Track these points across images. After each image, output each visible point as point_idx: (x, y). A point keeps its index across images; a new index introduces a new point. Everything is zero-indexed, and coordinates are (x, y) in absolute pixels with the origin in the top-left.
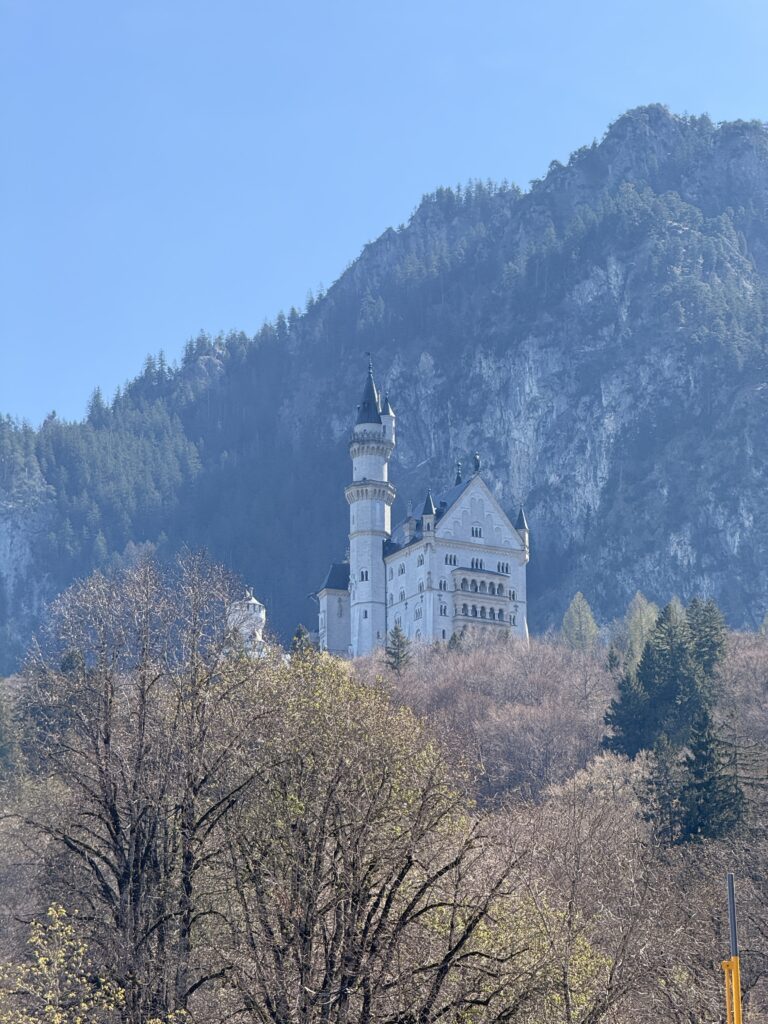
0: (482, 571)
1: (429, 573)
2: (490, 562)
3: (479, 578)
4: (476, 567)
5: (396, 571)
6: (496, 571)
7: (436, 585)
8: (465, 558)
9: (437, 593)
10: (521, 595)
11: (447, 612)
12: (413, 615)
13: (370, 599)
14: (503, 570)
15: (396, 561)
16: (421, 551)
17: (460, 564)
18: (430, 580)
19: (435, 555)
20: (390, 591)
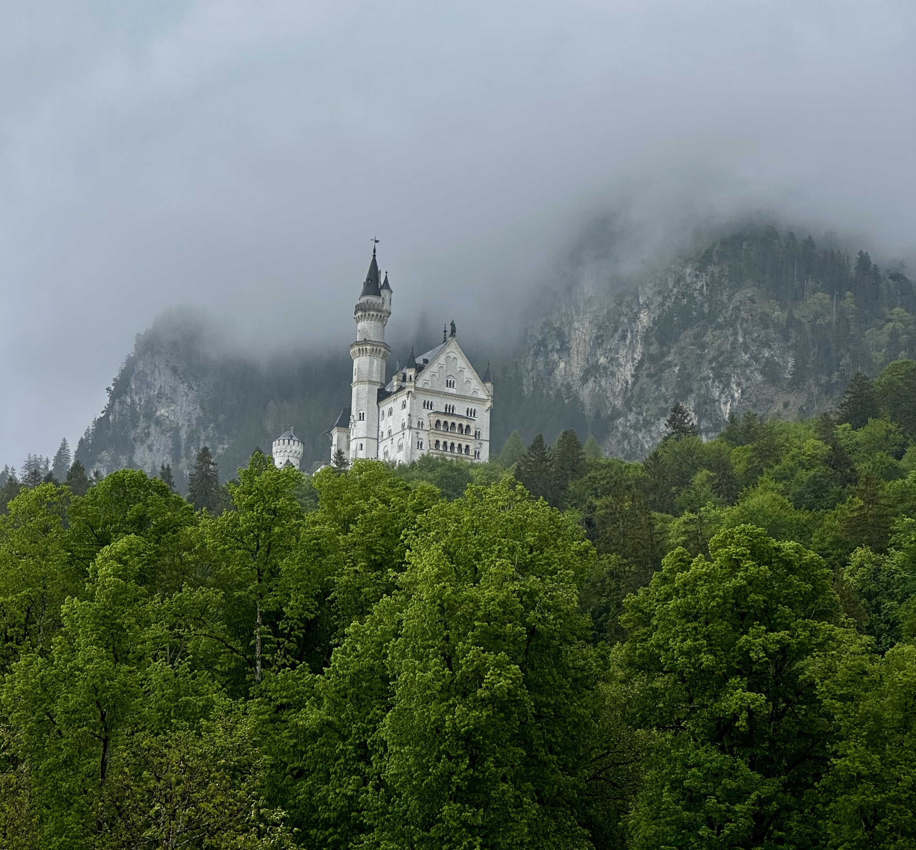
0: (453, 415)
1: (410, 415)
2: (461, 409)
3: (450, 420)
4: (449, 412)
5: (386, 413)
6: (465, 415)
7: (415, 425)
8: (440, 405)
9: (416, 431)
10: (485, 435)
11: (423, 445)
12: (396, 448)
13: (365, 435)
14: (471, 413)
15: (386, 406)
16: (405, 397)
17: (435, 409)
18: (410, 421)
19: (415, 401)
20: (381, 429)
